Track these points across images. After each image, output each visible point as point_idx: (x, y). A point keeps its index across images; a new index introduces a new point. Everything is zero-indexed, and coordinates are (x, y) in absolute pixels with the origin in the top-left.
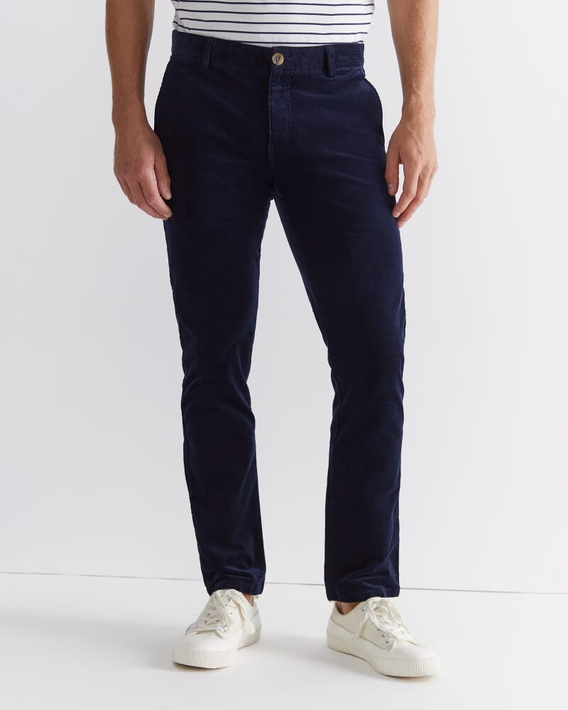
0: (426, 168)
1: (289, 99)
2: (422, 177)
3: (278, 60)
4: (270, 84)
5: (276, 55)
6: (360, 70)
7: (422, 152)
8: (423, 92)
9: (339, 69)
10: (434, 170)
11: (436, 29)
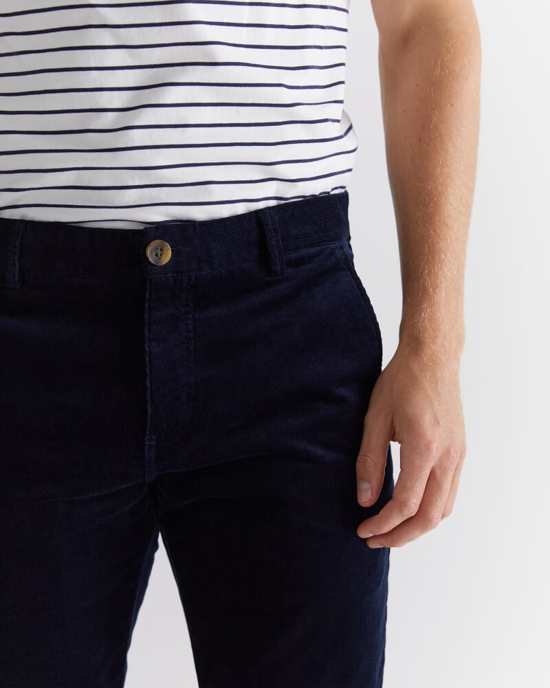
0: (447, 453)
1: (192, 335)
2: (438, 473)
3: (162, 254)
4: (147, 305)
5: (154, 244)
6: (342, 248)
7: (441, 423)
8: (442, 296)
9: (293, 255)
10: (462, 457)
11: (473, 167)
